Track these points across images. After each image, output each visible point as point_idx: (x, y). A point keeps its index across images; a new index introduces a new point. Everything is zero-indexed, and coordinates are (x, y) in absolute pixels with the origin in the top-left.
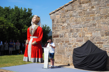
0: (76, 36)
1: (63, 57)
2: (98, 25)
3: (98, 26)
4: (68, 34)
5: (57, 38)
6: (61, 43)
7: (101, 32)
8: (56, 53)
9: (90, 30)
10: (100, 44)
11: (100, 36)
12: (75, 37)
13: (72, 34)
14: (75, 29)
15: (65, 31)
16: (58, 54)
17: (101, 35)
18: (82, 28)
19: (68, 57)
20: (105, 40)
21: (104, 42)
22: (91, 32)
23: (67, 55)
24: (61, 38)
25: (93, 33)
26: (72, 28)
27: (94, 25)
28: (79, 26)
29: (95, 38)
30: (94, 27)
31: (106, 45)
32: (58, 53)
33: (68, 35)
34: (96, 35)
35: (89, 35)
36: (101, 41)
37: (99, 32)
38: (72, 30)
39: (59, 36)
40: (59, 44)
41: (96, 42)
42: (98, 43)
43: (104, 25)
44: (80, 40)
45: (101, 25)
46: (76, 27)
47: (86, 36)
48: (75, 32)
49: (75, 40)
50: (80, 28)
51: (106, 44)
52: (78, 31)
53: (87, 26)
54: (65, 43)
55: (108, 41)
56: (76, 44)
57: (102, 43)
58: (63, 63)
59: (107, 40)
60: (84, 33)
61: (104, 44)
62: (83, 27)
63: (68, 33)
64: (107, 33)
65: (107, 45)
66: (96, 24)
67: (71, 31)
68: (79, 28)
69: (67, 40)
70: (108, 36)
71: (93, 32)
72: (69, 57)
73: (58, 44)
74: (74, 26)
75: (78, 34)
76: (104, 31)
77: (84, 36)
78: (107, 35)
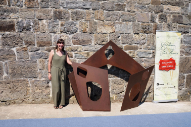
0: (73, 29)
1: (30, 85)
2: (129, 9)
3: (129, 11)
4: (46, 24)
5: (7, 33)
6: (25, 46)
7: (134, 25)
8: (5, 75)
9: (109, 18)
10: (132, 51)
11: (132, 33)
12: (68, 32)
13: (62, 25)
14: (70, 11)
15: (38, 14)
16: (14, 79)
17: (134, 31)
18: (91, 11)
19: (48, 83)
20: (142, 41)
21: (138, 45)
22: (112, 23)
23: (44, 79)
24: (22, 34)
25: (117, 26)
26: (62, 8)
27: (121, 7)
28: (81, 5)
29: (120, 38)
30: (121, 12)
31: (143, 53)
32: (13, 74)
33: (49, 26)
34: (123, 30)
35: (108, 30)
36: (134, 45)
37: (131, 23)
38: (60, 12)
39: (16, 27)
40: (17, 50)
41: (124, 45)
42: (128, 48)
43: (140, 10)
44: (84, 41)
45: (135, 10)
46: (74, 5)
47: (98, 31)
48: (70, 20)
49: (69, 39)
50: (85, 11)
51: (143, 50)
52: (77, 16)
53: (103, 8)
54: (36, 46)
55: (146, 44)
56: (72, 51)
57: (135, 48)
58: (31, 100)
59: (144, 41)
60: (95, 23)
61: (139, 50)
62: (93, 10)
63: (49, 21)
64: (145, 28)
65: (145, 52)
66: (125, 5)
67: (58, 16)
68: (82, 10)
69: (45, 40)
70: (146, 34)
71: (118, 23)
72: (50, 84)
73: (14, 49)
74: (68, 3)
75: (77, 26)
76: (140, 23)
77: (96, 30)
78: (145, 32)
